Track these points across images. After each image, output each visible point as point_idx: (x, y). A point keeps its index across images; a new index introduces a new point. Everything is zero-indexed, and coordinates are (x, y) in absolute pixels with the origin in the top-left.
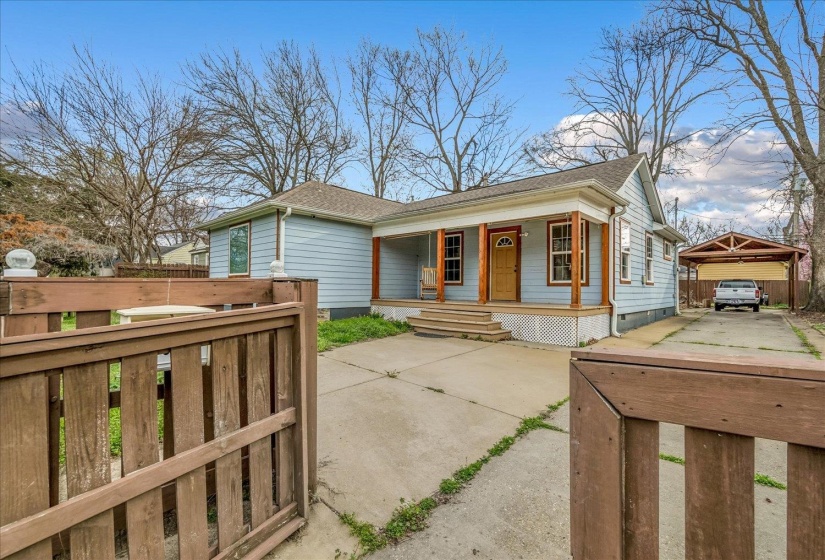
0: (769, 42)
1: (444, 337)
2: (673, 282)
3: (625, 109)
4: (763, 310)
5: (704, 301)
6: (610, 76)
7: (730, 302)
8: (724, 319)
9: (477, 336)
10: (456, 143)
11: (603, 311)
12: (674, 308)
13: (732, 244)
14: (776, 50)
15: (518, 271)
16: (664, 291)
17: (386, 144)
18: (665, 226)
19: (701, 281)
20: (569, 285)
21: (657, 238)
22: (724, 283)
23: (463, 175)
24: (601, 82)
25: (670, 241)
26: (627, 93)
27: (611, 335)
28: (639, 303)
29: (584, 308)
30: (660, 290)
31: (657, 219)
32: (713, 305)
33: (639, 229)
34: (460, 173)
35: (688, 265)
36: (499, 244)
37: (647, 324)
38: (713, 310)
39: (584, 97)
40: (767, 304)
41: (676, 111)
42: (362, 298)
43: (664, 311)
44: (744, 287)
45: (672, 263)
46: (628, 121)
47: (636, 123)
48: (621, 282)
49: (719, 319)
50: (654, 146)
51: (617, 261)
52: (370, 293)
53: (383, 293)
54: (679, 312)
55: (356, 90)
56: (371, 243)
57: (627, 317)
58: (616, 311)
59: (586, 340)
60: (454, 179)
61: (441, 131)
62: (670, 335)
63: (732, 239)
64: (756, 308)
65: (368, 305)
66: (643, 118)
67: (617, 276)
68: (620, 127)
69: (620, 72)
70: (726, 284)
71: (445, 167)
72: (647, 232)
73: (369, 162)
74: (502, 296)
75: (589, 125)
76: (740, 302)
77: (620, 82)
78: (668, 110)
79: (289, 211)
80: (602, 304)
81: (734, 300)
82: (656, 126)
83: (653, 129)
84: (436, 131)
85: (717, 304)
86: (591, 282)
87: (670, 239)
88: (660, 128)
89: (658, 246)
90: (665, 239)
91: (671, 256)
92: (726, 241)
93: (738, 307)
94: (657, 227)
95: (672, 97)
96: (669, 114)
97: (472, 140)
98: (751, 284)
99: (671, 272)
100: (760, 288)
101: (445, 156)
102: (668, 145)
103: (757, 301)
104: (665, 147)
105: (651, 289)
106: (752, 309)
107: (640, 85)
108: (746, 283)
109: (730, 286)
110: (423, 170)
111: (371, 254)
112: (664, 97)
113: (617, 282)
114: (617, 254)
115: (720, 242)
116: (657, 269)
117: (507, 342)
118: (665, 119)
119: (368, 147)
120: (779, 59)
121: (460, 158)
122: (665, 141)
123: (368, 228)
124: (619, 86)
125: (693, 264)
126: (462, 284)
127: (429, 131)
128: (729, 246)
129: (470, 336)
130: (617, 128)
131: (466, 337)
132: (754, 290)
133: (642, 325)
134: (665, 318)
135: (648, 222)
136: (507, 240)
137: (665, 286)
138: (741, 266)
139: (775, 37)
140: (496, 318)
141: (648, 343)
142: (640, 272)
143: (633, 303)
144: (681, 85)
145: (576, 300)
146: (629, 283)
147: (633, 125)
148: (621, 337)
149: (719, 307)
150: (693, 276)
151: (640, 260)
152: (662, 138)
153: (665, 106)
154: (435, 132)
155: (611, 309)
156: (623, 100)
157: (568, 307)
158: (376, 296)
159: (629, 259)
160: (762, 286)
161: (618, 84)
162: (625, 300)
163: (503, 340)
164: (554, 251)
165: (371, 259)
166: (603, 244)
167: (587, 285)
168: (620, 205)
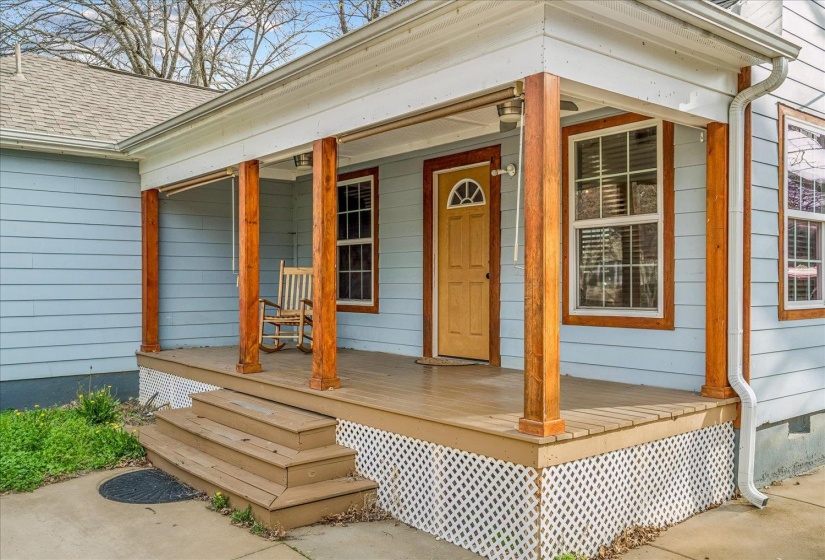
9: (245, 507)
15: (492, 277)
27: (737, 497)
36: (455, 201)
42: (118, 350)
48: (784, 316)
52: (137, 335)
56: (137, 205)
65: (131, 365)
80: (704, 392)
86: (681, 316)
111: (139, 234)
126: (374, 310)
129: (232, 503)
131: (222, 506)
136: (472, 187)
140: (346, 437)
145: (538, 403)
155: (737, 407)
158: (152, 340)
164: (578, 218)
165: (139, 247)
166: (710, 194)
167: (667, 323)
168: (764, 57)
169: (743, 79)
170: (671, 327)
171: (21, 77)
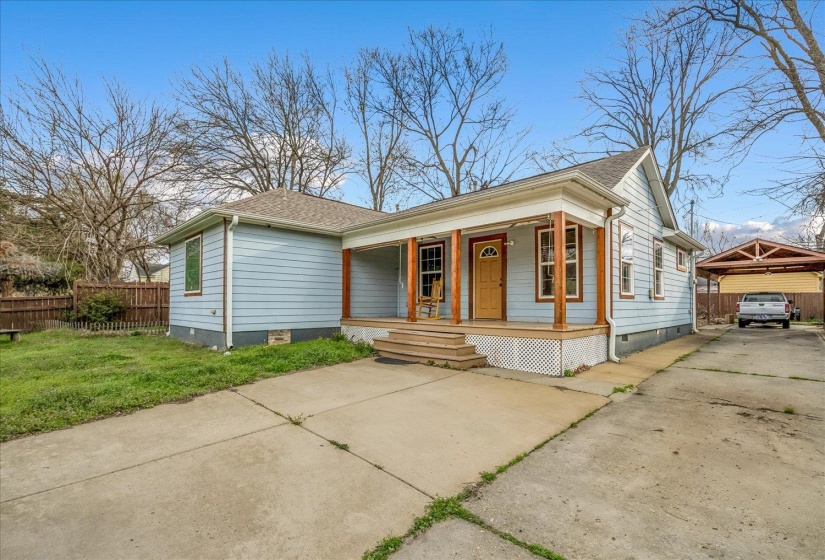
0: (799, 24)
1: (408, 363)
2: (689, 296)
3: (640, 111)
4: (795, 326)
5: (727, 317)
6: (621, 77)
7: (756, 318)
8: (749, 337)
9: (444, 362)
10: (455, 150)
11: (597, 331)
12: (691, 325)
13: (757, 252)
14: (807, 33)
15: (503, 285)
16: (675, 306)
17: (384, 155)
18: (677, 232)
19: (723, 295)
20: (552, 301)
21: (668, 246)
22: (749, 297)
23: (462, 183)
24: (613, 83)
25: (684, 250)
26: (641, 93)
27: (609, 360)
28: (644, 320)
29: (571, 328)
30: (670, 306)
31: (667, 224)
32: (737, 320)
33: (646, 235)
34: (459, 182)
35: (708, 277)
36: (484, 255)
37: (656, 345)
38: (736, 326)
39: (595, 100)
40: (799, 319)
41: (695, 112)
42: (332, 317)
43: (678, 328)
44: (772, 300)
45: (687, 274)
46: (643, 124)
47: (651, 126)
48: (621, 297)
49: (743, 337)
50: (672, 150)
51: (616, 272)
52: (340, 311)
53: (355, 311)
54: (696, 331)
55: (353, 100)
56: (341, 256)
57: (629, 337)
58: (614, 332)
59: (573, 368)
60: (453, 188)
61: (437, 137)
62: (681, 359)
63: (757, 247)
64: (786, 324)
65: (338, 325)
66: (659, 120)
67: (616, 289)
68: (634, 131)
69: (634, 71)
70: (751, 297)
71: (443, 177)
72: (655, 238)
73: (367, 174)
74: (486, 314)
75: (601, 130)
76: (768, 318)
77: (634, 82)
78: (686, 111)
79: (236, 219)
80: (597, 323)
81: (761, 315)
82: (673, 129)
83: (671, 133)
84: (433, 138)
85: (740, 320)
86: (586, 297)
87: (684, 247)
88: (678, 131)
89: (669, 255)
90: (678, 247)
91: (687, 265)
92: (751, 250)
93: (766, 324)
94: (668, 233)
95: (691, 97)
96: (688, 115)
97: (471, 147)
98: (780, 298)
99: (687, 285)
100: (790, 302)
101: (442, 163)
102: (687, 149)
103: (787, 316)
104: (683, 151)
105: (659, 304)
106: (781, 325)
107: (656, 85)
108: (774, 296)
109: (756, 300)
110: (420, 180)
111: (341, 268)
112: (682, 98)
113: (616, 297)
114: (616, 263)
115: (744, 250)
116: (667, 281)
117: (480, 370)
118: (683, 121)
119: (365, 158)
120: (809, 44)
121: (459, 165)
122: (684, 143)
123: (338, 239)
124: (633, 88)
125: (713, 276)
126: (443, 301)
127: (425, 137)
128: (754, 255)
129: (437, 362)
130: (631, 132)
131: (432, 364)
132: (783, 303)
133: (650, 346)
134: (679, 337)
135: (657, 227)
136: (491, 250)
137: (678, 300)
138: (769, 277)
139: (805, 20)
140: (471, 341)
141: (652, 370)
142: (647, 285)
143: (637, 321)
144: (701, 83)
145: (560, 319)
146: (632, 297)
147: (649, 129)
148: (620, 363)
149: (743, 323)
150: (713, 289)
151: (646, 271)
152: (680, 141)
153: (683, 107)
154: (431, 139)
155: (609, 328)
156: (638, 101)
157: (551, 328)
158: (346, 314)
159: (632, 270)
160: (792, 299)
161: (632, 85)
162: (625, 318)
163: (474, 367)
164: (542, 261)
165: (341, 274)
166: (598, 252)
167: (580, 300)
168: (618, 205)
169: (609, 212)
170: (582, 301)
171: (285, 198)
